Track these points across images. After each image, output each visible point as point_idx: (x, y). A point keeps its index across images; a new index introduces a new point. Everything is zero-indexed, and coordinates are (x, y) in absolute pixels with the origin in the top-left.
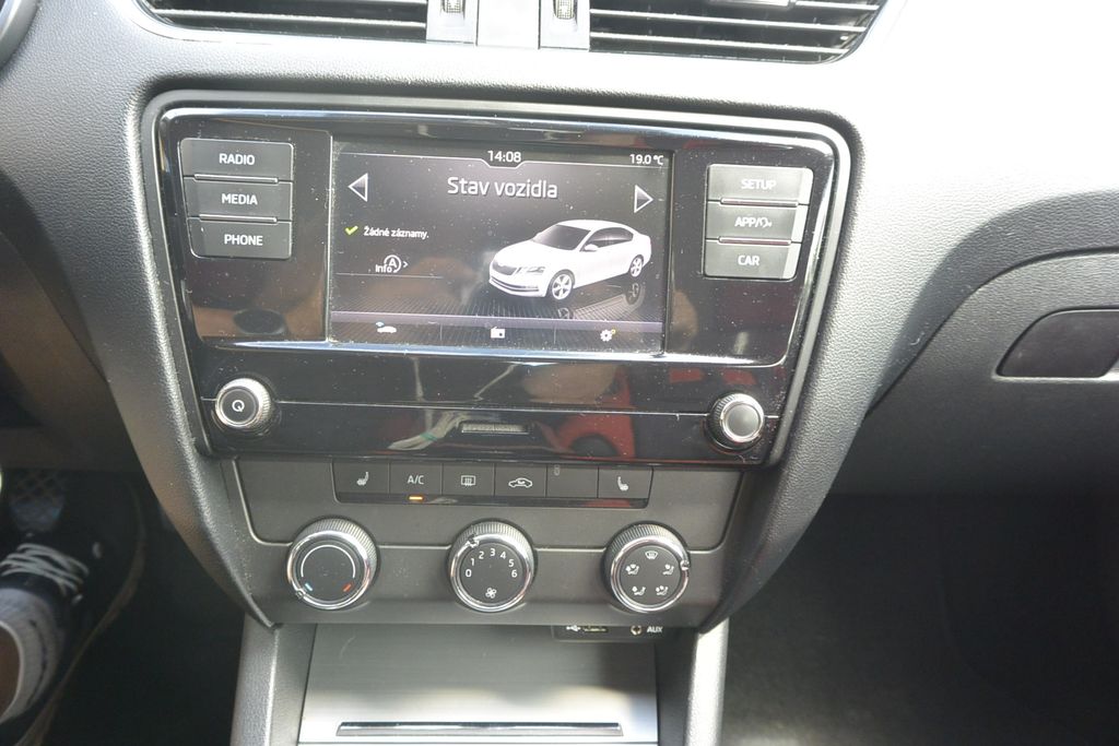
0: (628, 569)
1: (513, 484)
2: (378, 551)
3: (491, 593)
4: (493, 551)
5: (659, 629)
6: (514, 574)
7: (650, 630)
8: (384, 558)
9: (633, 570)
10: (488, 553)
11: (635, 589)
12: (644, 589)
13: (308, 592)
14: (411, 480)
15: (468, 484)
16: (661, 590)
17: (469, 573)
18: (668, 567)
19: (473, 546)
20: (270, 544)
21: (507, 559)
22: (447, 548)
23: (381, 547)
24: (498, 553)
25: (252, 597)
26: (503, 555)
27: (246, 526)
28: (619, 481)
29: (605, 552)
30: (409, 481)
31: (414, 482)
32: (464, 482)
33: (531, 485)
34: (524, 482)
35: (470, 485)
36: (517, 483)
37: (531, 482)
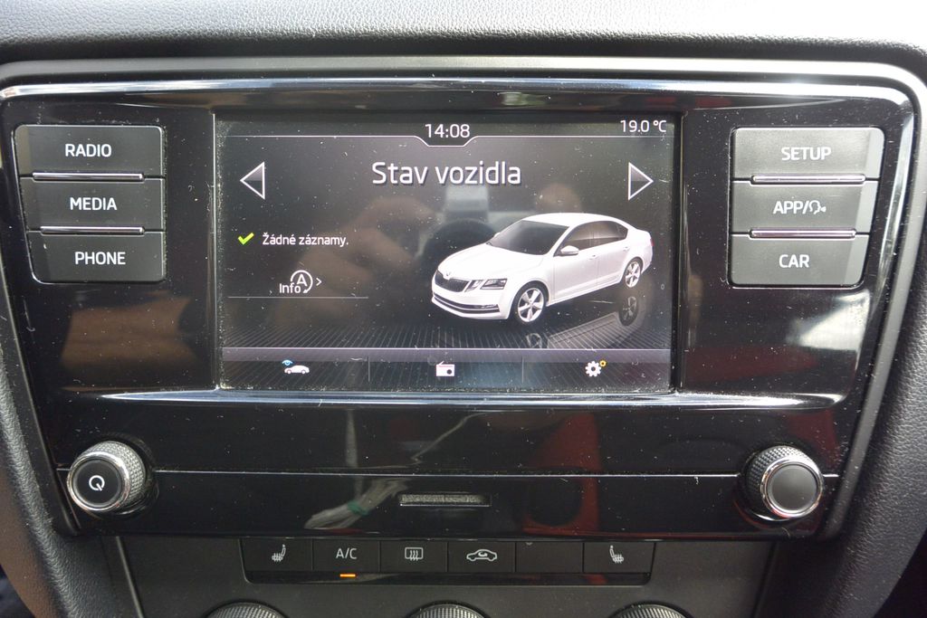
1: (472, 557)
14: (340, 554)
15: (413, 557)
28: (611, 550)
30: (338, 555)
31: (344, 555)
32: (408, 556)
33: (496, 558)
34: (486, 555)
35: (417, 559)
36: (477, 555)
37: (495, 554)
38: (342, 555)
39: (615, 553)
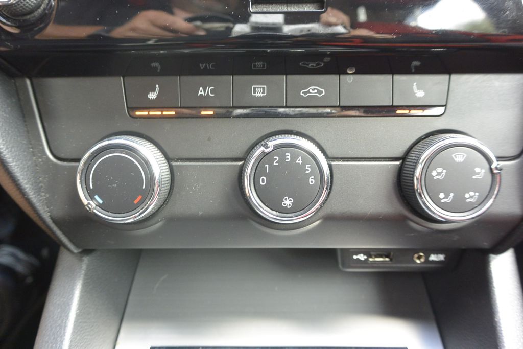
0: (434, 173)
1: (305, 93)
2: (171, 168)
3: (288, 202)
4: (289, 156)
5: (441, 257)
6: (311, 181)
7: (433, 257)
8: (177, 174)
9: (439, 174)
10: (282, 158)
11: (442, 195)
12: (452, 195)
13: (99, 205)
14: (201, 92)
15: (259, 94)
16: (471, 196)
17: (263, 180)
18: (477, 170)
19: (267, 151)
20: (65, 164)
21: (304, 164)
22: (240, 163)
23: (174, 163)
24: (294, 158)
25: (52, 218)
26: (299, 161)
27: (42, 145)
28: (415, 87)
29: (402, 164)
30: (200, 93)
31: (205, 94)
32: (255, 93)
33: (324, 94)
34: (316, 91)
35: (262, 95)
36: (309, 92)
37: (323, 90)
38: (203, 93)
39: (418, 89)
